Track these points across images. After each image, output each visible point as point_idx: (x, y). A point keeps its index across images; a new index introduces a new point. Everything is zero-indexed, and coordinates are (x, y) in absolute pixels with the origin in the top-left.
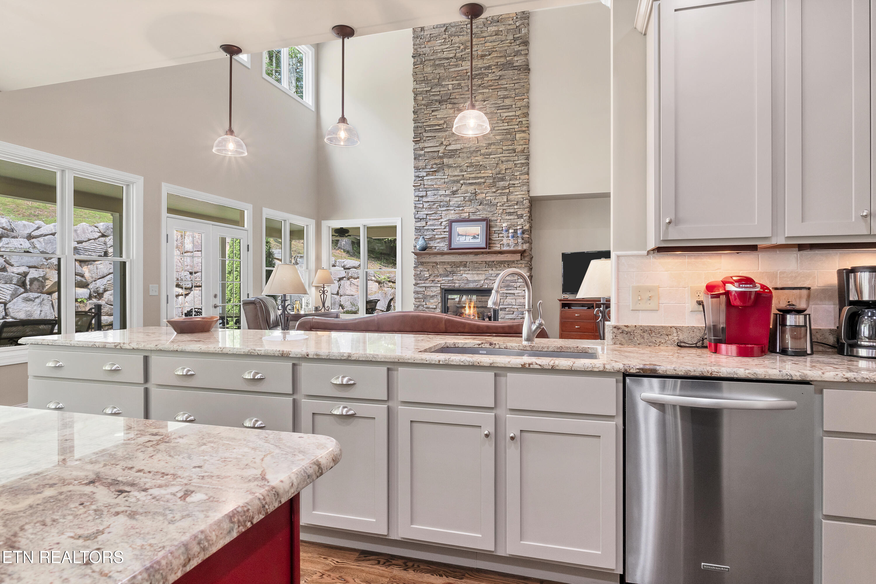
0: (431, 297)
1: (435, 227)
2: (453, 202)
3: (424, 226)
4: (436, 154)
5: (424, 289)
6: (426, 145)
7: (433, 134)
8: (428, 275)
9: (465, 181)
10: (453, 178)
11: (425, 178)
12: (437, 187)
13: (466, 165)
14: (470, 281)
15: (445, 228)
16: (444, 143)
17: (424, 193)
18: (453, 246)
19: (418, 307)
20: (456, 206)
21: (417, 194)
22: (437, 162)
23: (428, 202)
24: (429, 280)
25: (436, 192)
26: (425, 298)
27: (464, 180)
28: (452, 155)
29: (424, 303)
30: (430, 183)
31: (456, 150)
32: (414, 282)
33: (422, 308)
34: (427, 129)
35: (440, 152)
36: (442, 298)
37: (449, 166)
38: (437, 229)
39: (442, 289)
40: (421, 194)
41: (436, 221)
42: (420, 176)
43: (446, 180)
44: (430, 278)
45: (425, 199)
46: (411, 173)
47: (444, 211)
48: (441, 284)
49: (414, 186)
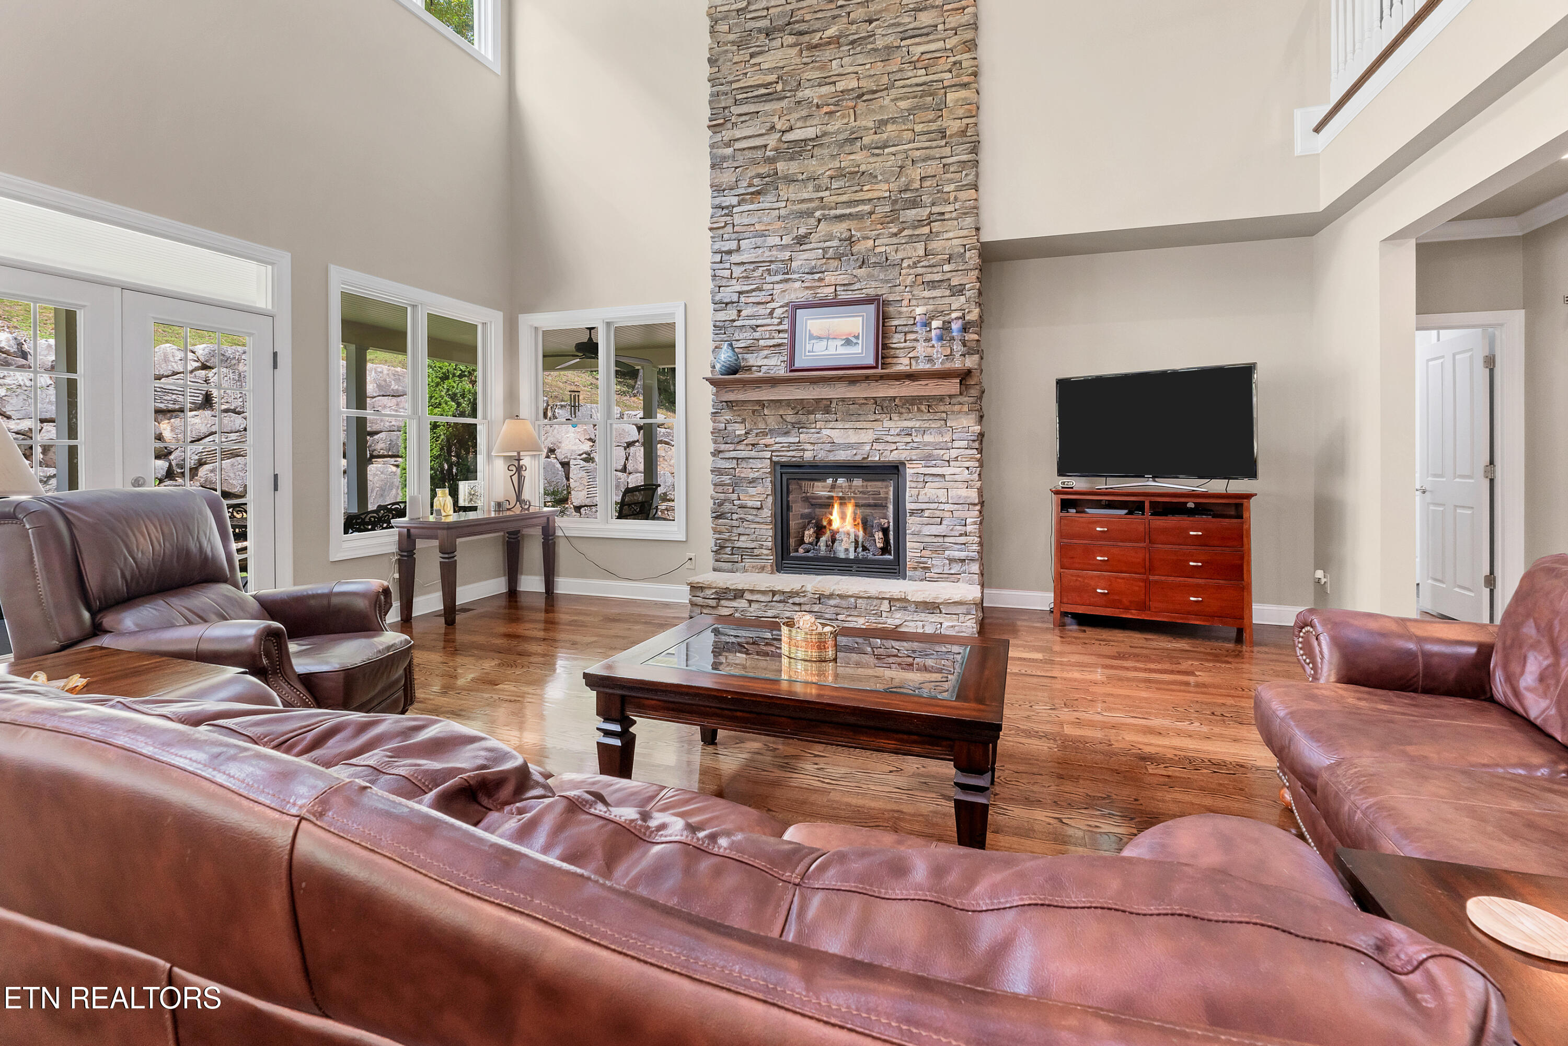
0: (750, 483)
1: (759, 322)
2: (800, 263)
3: (734, 321)
4: (759, 154)
5: (733, 464)
6: (738, 134)
7: (752, 108)
8: (743, 432)
9: (827, 212)
10: (799, 206)
11: (735, 210)
12: (763, 228)
13: (827, 173)
14: (839, 444)
15: (780, 323)
16: (778, 127)
17: (733, 245)
18: (798, 364)
19: (720, 505)
20: (806, 271)
21: (717, 246)
22: (761, 170)
23: (743, 263)
24: (745, 442)
25: (759, 241)
26: (736, 484)
27: (823, 208)
28: (797, 152)
29: (735, 496)
30: (746, 221)
31: (805, 140)
32: (711, 447)
33: (731, 506)
34: (739, 97)
35: (769, 148)
36: (773, 484)
37: (790, 180)
38: (762, 326)
39: (774, 464)
40: (727, 246)
41: (762, 306)
42: (724, 205)
43: (783, 212)
44: (747, 437)
45: (735, 258)
46: (705, 199)
47: (778, 283)
48: (772, 451)
49: (711, 229)
